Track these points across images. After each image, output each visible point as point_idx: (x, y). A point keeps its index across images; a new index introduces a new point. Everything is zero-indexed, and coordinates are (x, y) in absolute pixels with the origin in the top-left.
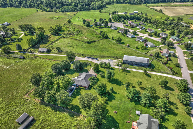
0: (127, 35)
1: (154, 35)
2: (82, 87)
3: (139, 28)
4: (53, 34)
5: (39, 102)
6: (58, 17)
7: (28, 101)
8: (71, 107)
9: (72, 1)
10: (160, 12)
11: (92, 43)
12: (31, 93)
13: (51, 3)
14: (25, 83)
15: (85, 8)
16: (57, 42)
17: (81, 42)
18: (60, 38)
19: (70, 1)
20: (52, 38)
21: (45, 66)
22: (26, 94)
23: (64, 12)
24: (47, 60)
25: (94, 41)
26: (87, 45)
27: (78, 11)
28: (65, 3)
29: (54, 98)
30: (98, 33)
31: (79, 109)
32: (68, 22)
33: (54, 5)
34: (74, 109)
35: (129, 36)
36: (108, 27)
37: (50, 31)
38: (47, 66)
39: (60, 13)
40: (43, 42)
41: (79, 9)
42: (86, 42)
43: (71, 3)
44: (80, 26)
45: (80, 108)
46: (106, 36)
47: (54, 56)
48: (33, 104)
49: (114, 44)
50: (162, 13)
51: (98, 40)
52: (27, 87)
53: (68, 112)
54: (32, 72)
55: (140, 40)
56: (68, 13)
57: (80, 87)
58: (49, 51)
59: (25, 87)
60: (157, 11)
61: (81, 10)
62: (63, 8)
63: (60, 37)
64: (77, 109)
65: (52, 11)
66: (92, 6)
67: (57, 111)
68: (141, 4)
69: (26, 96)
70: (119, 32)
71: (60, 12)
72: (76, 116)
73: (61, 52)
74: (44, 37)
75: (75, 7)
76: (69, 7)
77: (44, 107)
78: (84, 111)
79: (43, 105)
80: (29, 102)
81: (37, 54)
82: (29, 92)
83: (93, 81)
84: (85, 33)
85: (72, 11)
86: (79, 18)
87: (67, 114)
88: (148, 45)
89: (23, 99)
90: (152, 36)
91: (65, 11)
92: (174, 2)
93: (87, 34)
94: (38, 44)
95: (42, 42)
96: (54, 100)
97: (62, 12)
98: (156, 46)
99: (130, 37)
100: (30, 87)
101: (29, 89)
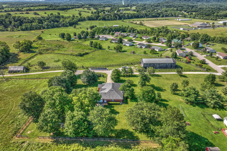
0: (124, 44)
1: (153, 41)
2: (113, 103)
3: (131, 37)
4: (22, 51)
5: (51, 141)
6: (20, 35)
7: (25, 145)
8: (115, 134)
9: (33, 18)
10: (141, 25)
11: (85, 56)
12: (25, 130)
13: (3, 20)
14: (6, 117)
15: (54, 25)
16: (33, 60)
17: (69, 56)
18: (35, 55)
19: (31, 18)
20: (23, 56)
21: (31, 87)
22: (15, 134)
23: (25, 31)
24: (30, 80)
25: (87, 53)
26: (80, 58)
27: (44, 28)
28: (24, 20)
29: (86, 123)
30: (87, 45)
31: (131, 134)
32: (37, 39)
33: (8, 23)
34: (124, 136)
35: (126, 44)
36: (95, 38)
37: (17, 48)
38: (34, 87)
39: (19, 32)
40: (11, 62)
41: (46, 27)
42: (76, 55)
43: (33, 20)
44: (57, 41)
45: (132, 132)
46: (99, 47)
47: (40, 74)
48: (39, 148)
49: (113, 53)
50: (143, 25)
51: (92, 52)
52: (12, 122)
53: (116, 143)
54: (10, 98)
55: (143, 47)
56: (33, 32)
57: (110, 103)
58: (27, 70)
59: (8, 123)
60: (137, 24)
61: (48, 28)
62: (23, 26)
63: (35, 53)
64: (127, 135)
65: (7, 30)
66: (63, 23)
67: (95, 147)
68: (116, 20)
69: (16, 138)
70: (112, 42)
71: (19, 30)
72: (134, 145)
73: (48, 68)
74: (10, 56)
75: (40, 24)
76: (32, 25)
77: (65, 146)
78: (140, 134)
79: (61, 143)
80: (28, 146)
81: (7, 75)
82: (19, 129)
83: (129, 89)
84: (69, 47)
85: (36, 29)
86: (50, 34)
87: (116, 147)
88: (156, 49)
89: (11, 143)
90: (152, 42)
91: (26, 29)
92: (147, 17)
93: (72, 47)
94: (3, 64)
95: (9, 61)
96: (86, 126)
97: (23, 30)
98: (164, 50)
99: (128, 45)
100: (19, 122)
101: (17, 125)
